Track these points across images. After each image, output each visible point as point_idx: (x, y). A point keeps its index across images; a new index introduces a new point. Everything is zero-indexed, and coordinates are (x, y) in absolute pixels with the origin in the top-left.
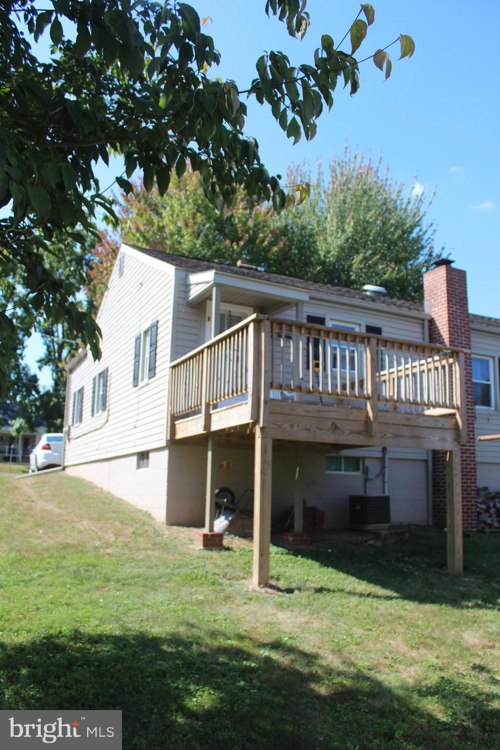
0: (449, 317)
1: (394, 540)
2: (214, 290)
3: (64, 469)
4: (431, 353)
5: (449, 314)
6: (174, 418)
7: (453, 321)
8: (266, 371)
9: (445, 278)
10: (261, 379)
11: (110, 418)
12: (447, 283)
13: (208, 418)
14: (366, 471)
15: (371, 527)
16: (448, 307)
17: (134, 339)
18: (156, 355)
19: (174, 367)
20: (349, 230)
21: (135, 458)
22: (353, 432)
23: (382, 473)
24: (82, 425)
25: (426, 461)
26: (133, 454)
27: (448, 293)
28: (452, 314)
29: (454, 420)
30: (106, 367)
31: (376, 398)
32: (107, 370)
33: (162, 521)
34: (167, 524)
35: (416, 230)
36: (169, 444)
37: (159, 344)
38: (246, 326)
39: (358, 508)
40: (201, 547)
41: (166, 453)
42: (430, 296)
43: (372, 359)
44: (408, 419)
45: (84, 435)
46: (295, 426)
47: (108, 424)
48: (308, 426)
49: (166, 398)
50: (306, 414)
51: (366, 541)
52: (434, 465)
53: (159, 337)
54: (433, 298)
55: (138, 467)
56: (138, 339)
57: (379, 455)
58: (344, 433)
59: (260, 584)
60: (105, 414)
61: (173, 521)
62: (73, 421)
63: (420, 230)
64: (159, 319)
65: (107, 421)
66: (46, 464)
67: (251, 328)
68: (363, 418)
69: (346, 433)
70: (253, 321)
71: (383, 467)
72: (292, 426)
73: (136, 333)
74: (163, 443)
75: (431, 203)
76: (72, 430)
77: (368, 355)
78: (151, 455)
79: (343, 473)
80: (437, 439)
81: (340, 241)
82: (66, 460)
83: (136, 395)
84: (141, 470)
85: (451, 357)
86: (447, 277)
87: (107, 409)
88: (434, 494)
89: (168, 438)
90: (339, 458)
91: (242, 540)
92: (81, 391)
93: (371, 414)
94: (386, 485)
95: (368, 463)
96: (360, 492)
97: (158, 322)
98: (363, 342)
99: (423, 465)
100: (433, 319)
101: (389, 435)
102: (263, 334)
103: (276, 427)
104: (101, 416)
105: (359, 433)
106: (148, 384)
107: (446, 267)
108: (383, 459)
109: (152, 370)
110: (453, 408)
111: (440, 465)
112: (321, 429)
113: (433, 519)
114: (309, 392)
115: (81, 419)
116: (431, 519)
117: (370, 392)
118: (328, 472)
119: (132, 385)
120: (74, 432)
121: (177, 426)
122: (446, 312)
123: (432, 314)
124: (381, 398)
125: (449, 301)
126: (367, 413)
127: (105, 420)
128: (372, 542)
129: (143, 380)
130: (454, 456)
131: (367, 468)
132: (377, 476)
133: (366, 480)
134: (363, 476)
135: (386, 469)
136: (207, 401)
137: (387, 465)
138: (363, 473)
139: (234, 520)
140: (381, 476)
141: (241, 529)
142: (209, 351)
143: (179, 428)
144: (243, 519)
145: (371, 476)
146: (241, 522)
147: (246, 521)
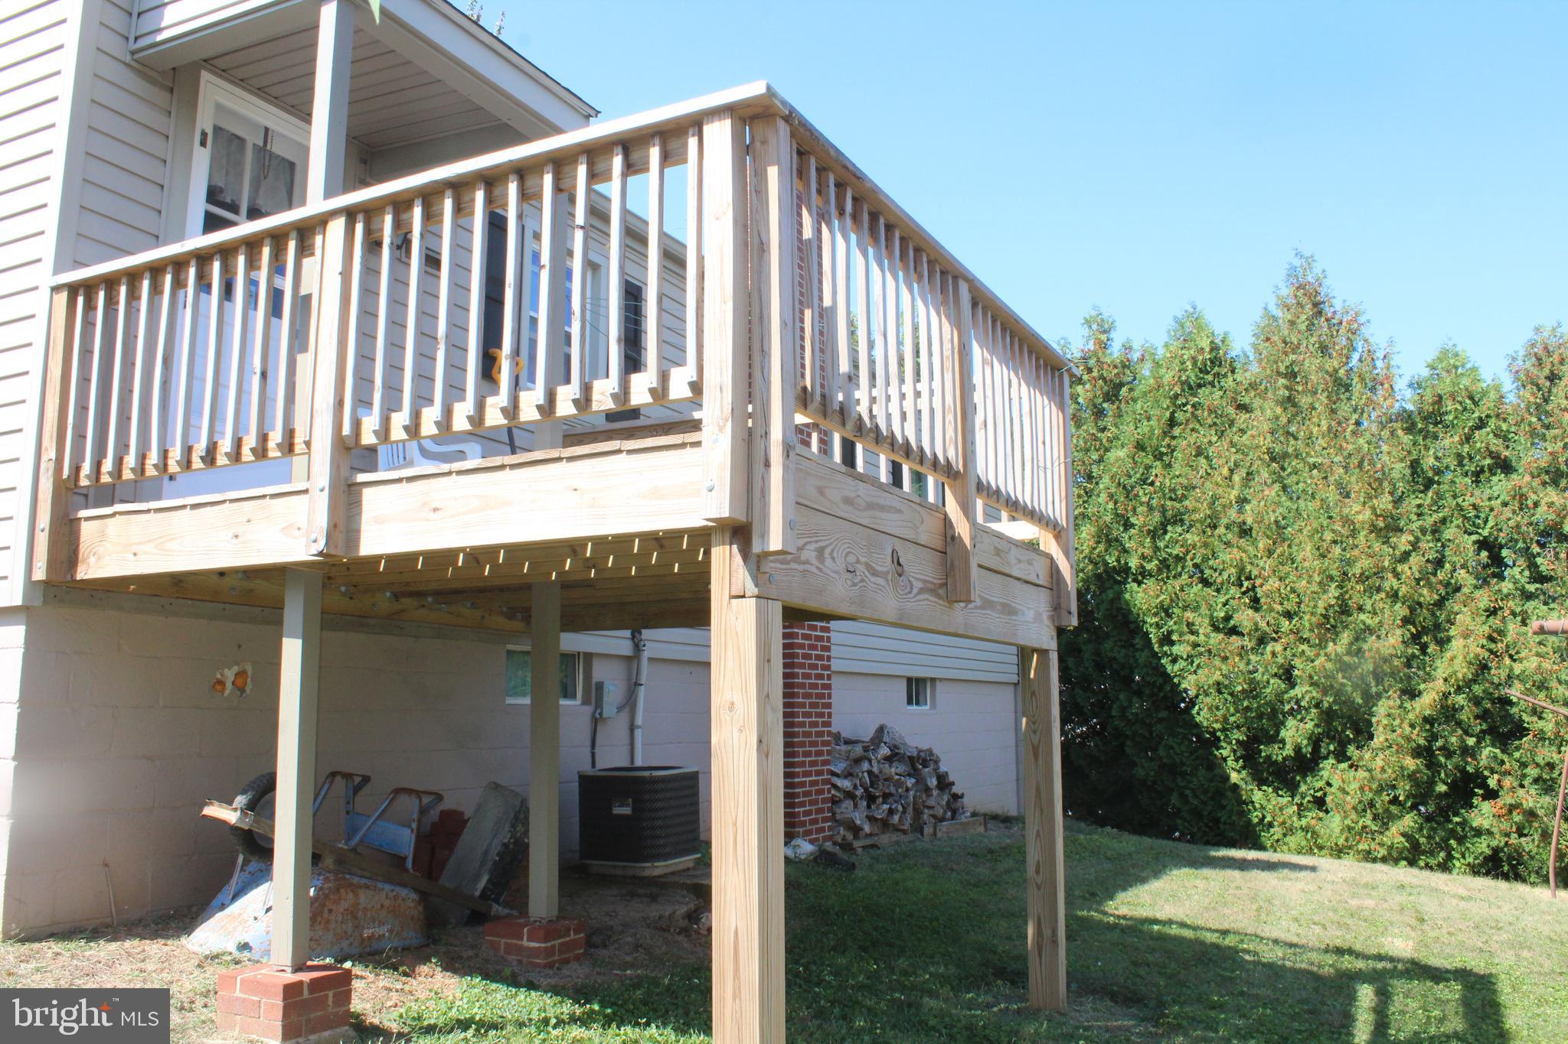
2: (329, 13)
6: (74, 497)
23: (631, 701)
31: (973, 476)
36: (39, 602)
39: (622, 810)
40: (278, 1041)
48: (852, 560)
57: (626, 651)
58: (912, 588)
70: (732, 111)
71: (635, 685)
89: (40, 574)
94: (638, 733)
95: (601, 671)
108: (633, 661)
110: (1056, 526)
121: (91, 528)
131: (597, 685)
132: (619, 710)
133: (596, 722)
134: (588, 710)
135: (642, 688)
136: (346, 430)
137: (643, 679)
138: (586, 701)
139: (326, 896)
140: (627, 710)
141: (349, 927)
142: (359, 228)
143: (102, 533)
144: (354, 888)
145: (609, 710)
146: (347, 900)
147: (364, 898)
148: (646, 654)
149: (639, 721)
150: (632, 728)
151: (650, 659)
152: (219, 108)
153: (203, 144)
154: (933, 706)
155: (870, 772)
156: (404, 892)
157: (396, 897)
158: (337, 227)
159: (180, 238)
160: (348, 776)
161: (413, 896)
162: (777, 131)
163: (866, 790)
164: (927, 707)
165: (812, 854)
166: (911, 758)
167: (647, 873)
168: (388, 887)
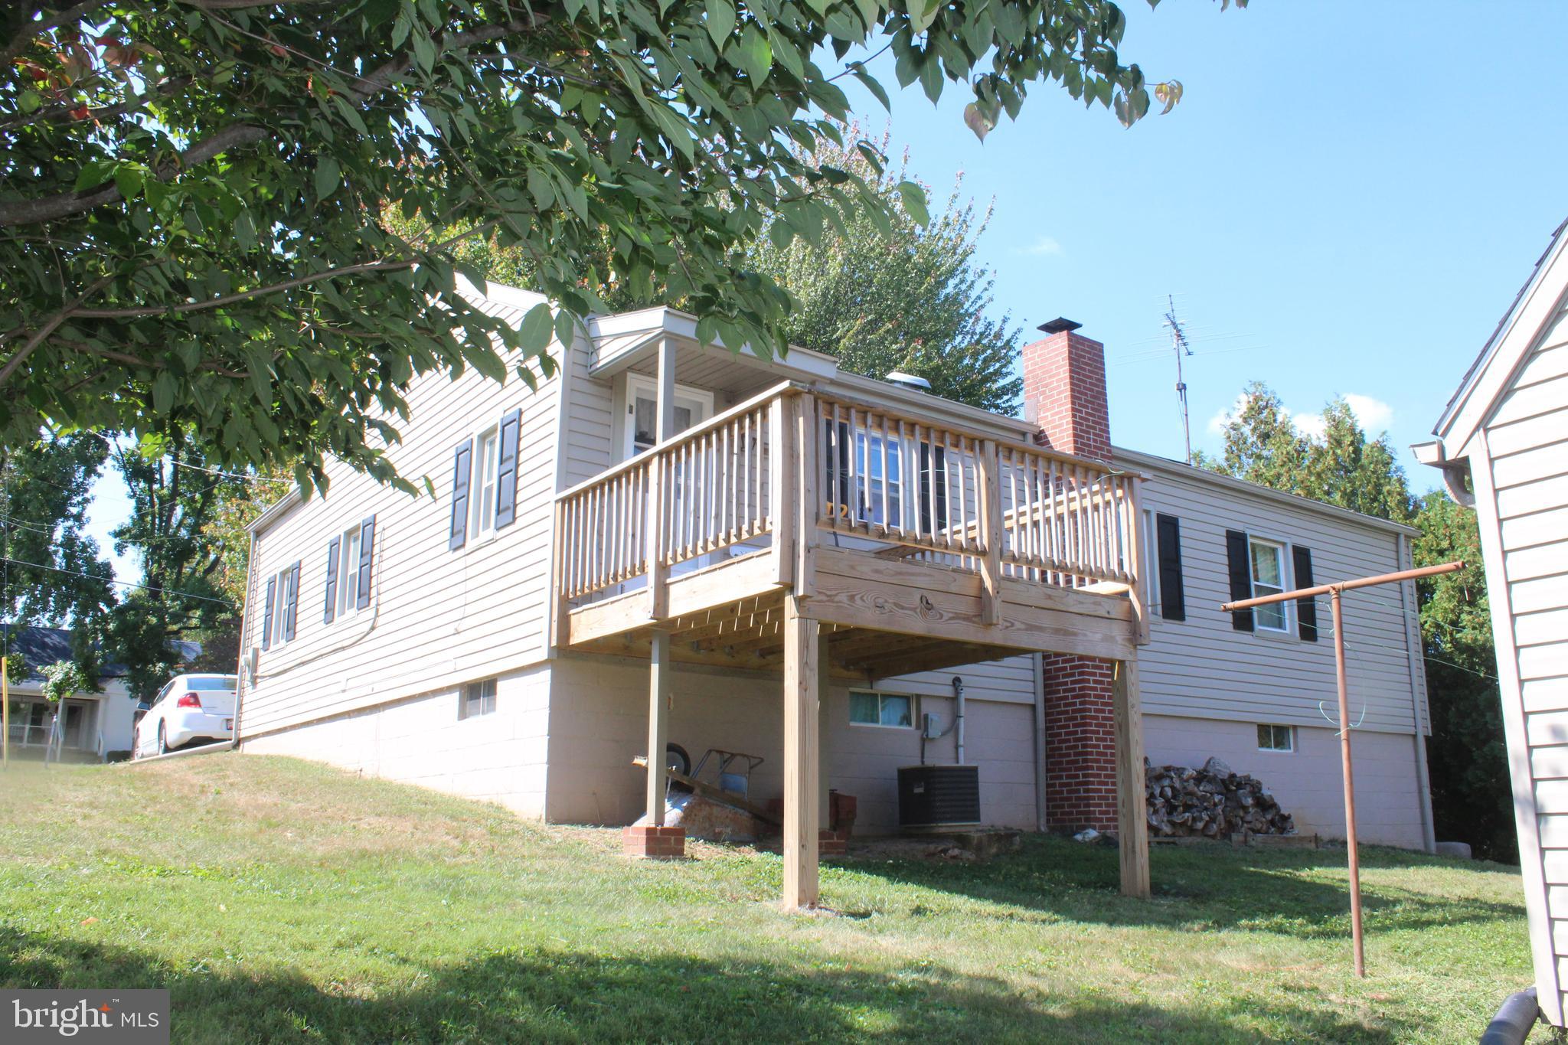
0: (1074, 429)
1: (994, 850)
2: (662, 346)
3: (238, 744)
4: (1086, 477)
5: (1074, 422)
6: (567, 604)
7: (1082, 437)
8: (807, 491)
9: (1066, 355)
10: (799, 505)
11: (380, 621)
12: (1071, 365)
13: (662, 592)
14: (924, 722)
15: (944, 827)
16: (1073, 409)
17: (453, 452)
18: (517, 479)
19: (563, 501)
20: (834, 269)
21: (455, 697)
22: (957, 617)
23: (954, 727)
24: (293, 645)
25: (1033, 707)
26: (449, 689)
27: (1072, 384)
28: (1081, 424)
29: (1126, 604)
30: (369, 514)
31: (997, 553)
32: (373, 522)
33: (534, 816)
34: (547, 821)
35: (952, 283)
36: (555, 657)
37: (523, 457)
38: (764, 407)
39: (919, 790)
40: (644, 856)
41: (546, 675)
42: (1037, 389)
43: (988, 479)
44: (1049, 597)
45: (303, 663)
46: (857, 598)
47: (374, 634)
48: (880, 601)
49: (548, 564)
50: (876, 577)
51: (945, 851)
52: (1047, 714)
53: (523, 444)
54: (1044, 392)
55: (463, 715)
56: (463, 453)
57: (948, 692)
58: (942, 616)
59: (801, 903)
60: (369, 613)
61: (559, 815)
62: (266, 639)
63: (962, 281)
64: (523, 406)
65: (373, 628)
66: (188, 738)
67: (776, 410)
68: (973, 592)
69: (946, 616)
70: (781, 394)
71: (956, 716)
72: (852, 598)
73: (459, 439)
74: (542, 655)
75: (984, 228)
76: (264, 657)
77: (980, 474)
78: (501, 685)
79: (879, 725)
80: (1098, 636)
81: (815, 294)
82: (243, 725)
83: (460, 564)
84: (471, 720)
85: (1120, 486)
86: (1070, 352)
87: (373, 602)
88: (1048, 770)
89: (554, 643)
90: (875, 696)
91: (711, 847)
92: (293, 574)
93: (988, 583)
94: (961, 750)
95: (927, 707)
96: (916, 762)
97: (521, 413)
98: (972, 449)
99: (1027, 714)
100: (1042, 432)
101: (1018, 625)
102: (801, 420)
103: (825, 598)
104: (352, 620)
105: (967, 618)
106: (492, 541)
107: (1069, 334)
108: (954, 700)
109: (506, 510)
110: (1126, 579)
111: (1059, 713)
112: (903, 608)
113: (1048, 821)
114: (882, 535)
115: (291, 630)
116: (1043, 820)
117: (985, 542)
118: (852, 724)
119: (446, 546)
120: (268, 663)
121: (573, 619)
122: (1070, 419)
123: (1040, 423)
124: (1006, 554)
125: (1074, 398)
126: (981, 580)
127: (367, 627)
128: (956, 852)
129: (476, 535)
130: (1128, 670)
131: (926, 717)
132: (944, 734)
133: (925, 740)
134: (919, 733)
135: (962, 720)
136: (661, 559)
137: (963, 712)
138: (918, 727)
139: (693, 807)
140: (952, 733)
141: (707, 825)
142: (664, 460)
143: (579, 621)
144: (710, 805)
145: (935, 731)
146: (706, 811)
147: (716, 811)
148: (963, 696)
149: (961, 742)
150: (957, 747)
151: (967, 700)
152: (638, 389)
153: (631, 412)
154: (1296, 749)
155: (1173, 788)
156: (741, 811)
157: (736, 813)
158: (656, 460)
159: (621, 461)
160: (721, 752)
161: (747, 814)
162: (803, 401)
163: (1167, 801)
164: (1292, 751)
165: (1095, 838)
166: (1223, 781)
167: (935, 831)
168: (731, 807)
